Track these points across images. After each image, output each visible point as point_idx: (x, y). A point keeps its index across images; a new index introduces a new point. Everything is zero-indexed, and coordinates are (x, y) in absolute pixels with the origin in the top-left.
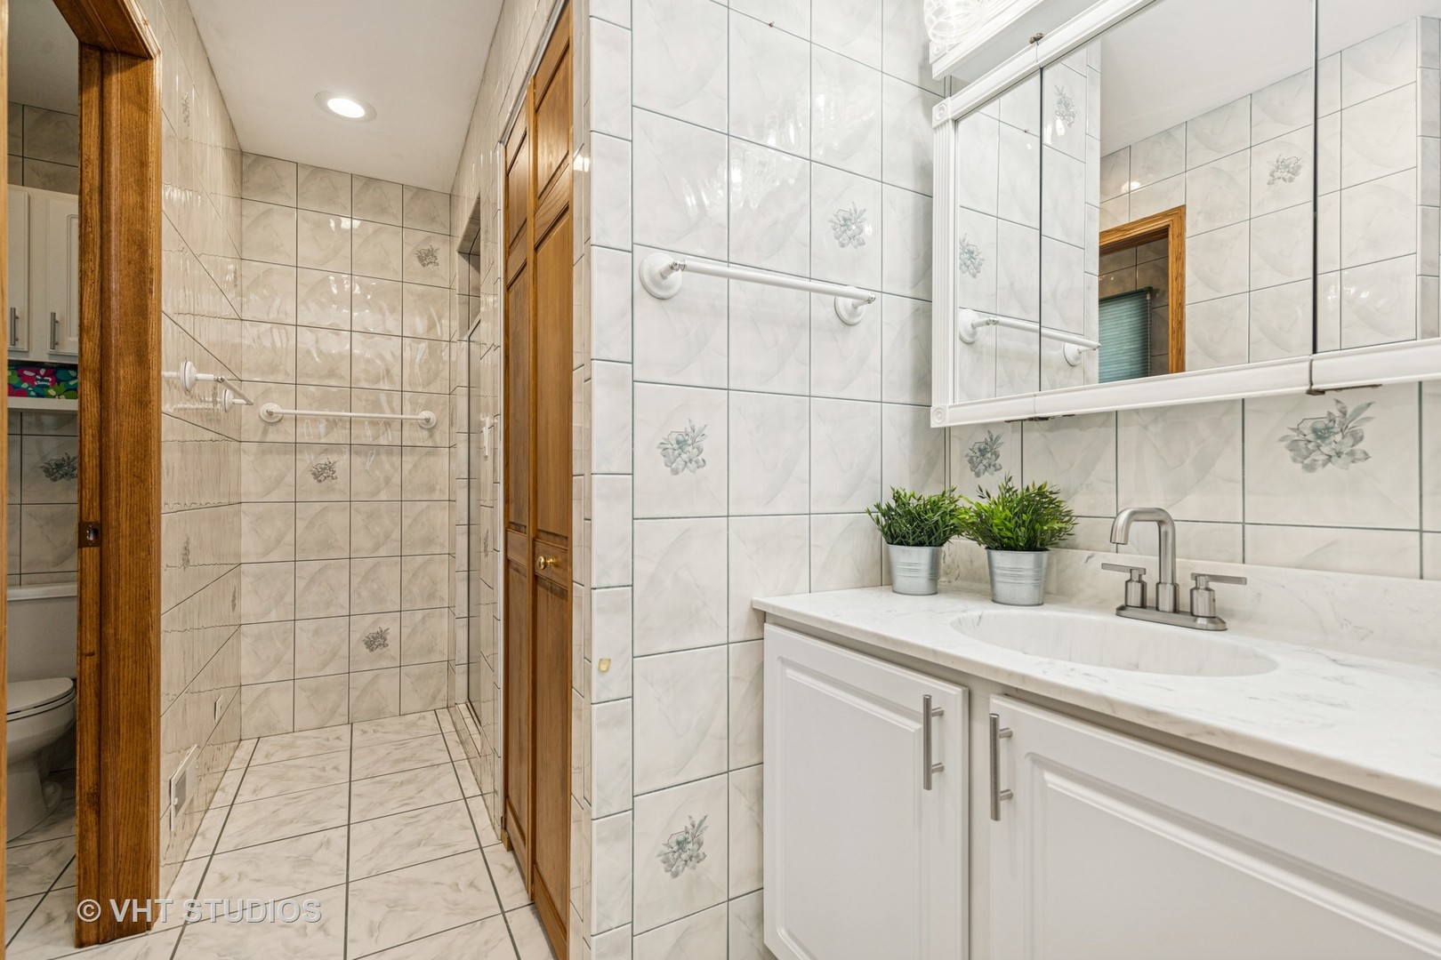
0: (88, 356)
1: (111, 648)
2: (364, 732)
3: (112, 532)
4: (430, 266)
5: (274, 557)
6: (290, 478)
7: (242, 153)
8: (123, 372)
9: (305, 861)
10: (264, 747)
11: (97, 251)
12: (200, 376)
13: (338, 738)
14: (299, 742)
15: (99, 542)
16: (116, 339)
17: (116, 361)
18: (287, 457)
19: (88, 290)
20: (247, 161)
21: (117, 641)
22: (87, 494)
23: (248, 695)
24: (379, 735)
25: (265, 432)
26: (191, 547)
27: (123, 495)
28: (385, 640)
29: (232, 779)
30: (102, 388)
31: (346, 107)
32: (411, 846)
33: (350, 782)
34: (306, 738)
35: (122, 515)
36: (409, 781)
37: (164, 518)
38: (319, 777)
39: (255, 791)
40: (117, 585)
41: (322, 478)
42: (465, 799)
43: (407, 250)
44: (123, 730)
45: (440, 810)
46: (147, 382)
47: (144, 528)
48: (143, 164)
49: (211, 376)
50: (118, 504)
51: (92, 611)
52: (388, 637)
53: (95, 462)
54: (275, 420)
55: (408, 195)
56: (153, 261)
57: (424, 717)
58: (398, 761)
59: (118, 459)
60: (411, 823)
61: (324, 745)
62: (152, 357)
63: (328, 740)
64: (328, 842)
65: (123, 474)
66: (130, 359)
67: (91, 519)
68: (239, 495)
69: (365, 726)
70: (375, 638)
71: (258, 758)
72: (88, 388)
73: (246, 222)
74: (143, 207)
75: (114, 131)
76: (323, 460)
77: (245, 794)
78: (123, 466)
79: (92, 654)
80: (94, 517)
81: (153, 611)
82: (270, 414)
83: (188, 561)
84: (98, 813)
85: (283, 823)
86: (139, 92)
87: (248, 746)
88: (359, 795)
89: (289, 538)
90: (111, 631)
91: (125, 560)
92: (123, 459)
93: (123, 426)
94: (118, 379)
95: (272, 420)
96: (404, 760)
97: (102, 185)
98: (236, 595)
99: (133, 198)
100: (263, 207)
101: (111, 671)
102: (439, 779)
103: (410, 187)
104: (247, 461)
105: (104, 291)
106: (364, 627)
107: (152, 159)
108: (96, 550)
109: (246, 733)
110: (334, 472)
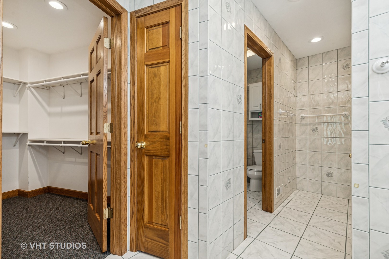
0: (263, 111)
1: (266, 161)
2: (325, 197)
3: (266, 141)
4: (347, 69)
5: (303, 149)
6: (307, 131)
7: (296, 60)
8: (268, 113)
9: (300, 216)
10: (300, 192)
11: (264, 93)
12: (282, 111)
13: (318, 196)
14: (308, 194)
15: (264, 143)
16: (267, 107)
17: (267, 112)
18: (306, 126)
19: (263, 100)
20: (297, 61)
21: (267, 160)
22: (263, 134)
23: (298, 180)
24: (328, 199)
25: (301, 121)
26: (281, 145)
27: (268, 135)
28: (332, 175)
29: (292, 196)
30: (265, 116)
31: (316, 40)
32: (326, 226)
33: (317, 206)
34: (310, 194)
35: (268, 138)
36: (332, 213)
37: (274, 139)
38: (310, 202)
39: (296, 200)
40: (267, 150)
41: (314, 131)
42: (347, 224)
43: (339, 67)
44: (268, 176)
45: (338, 223)
46: (271, 114)
47: (270, 140)
48: (270, 76)
49: (284, 111)
50: (267, 136)
51: (264, 154)
52: (333, 175)
53: (264, 129)
54: (304, 118)
55: (339, 51)
56: (272, 93)
57: (344, 200)
58: (331, 207)
59: (267, 128)
60: (328, 222)
61: (314, 197)
62: (272, 110)
63: (315, 196)
64: (307, 215)
65: (268, 131)
66: (269, 111)
67: (264, 139)
68: (296, 135)
69: (326, 196)
70: (329, 174)
71: (299, 194)
72: (263, 117)
73: (297, 74)
74: (270, 83)
75: (266, 72)
76: (315, 127)
77: (294, 199)
78: (268, 129)
79: (264, 162)
80: (264, 138)
81: (272, 156)
82: (302, 117)
83: (280, 148)
84: (265, 189)
85: (299, 208)
86: (270, 63)
87: (297, 191)
88: (318, 210)
89: (307, 145)
90: (266, 158)
91: (268, 146)
92: (268, 128)
93: (268, 123)
94: (267, 114)
95: (303, 118)
96: (333, 208)
97: (265, 82)
98: (295, 157)
99: (269, 82)
100: (301, 70)
101: (266, 165)
102: (341, 216)
103: (339, 49)
104: (297, 128)
105: (265, 100)
106: (325, 170)
107: (272, 74)
108: (264, 144)
109: (298, 188)
110: (318, 130)
